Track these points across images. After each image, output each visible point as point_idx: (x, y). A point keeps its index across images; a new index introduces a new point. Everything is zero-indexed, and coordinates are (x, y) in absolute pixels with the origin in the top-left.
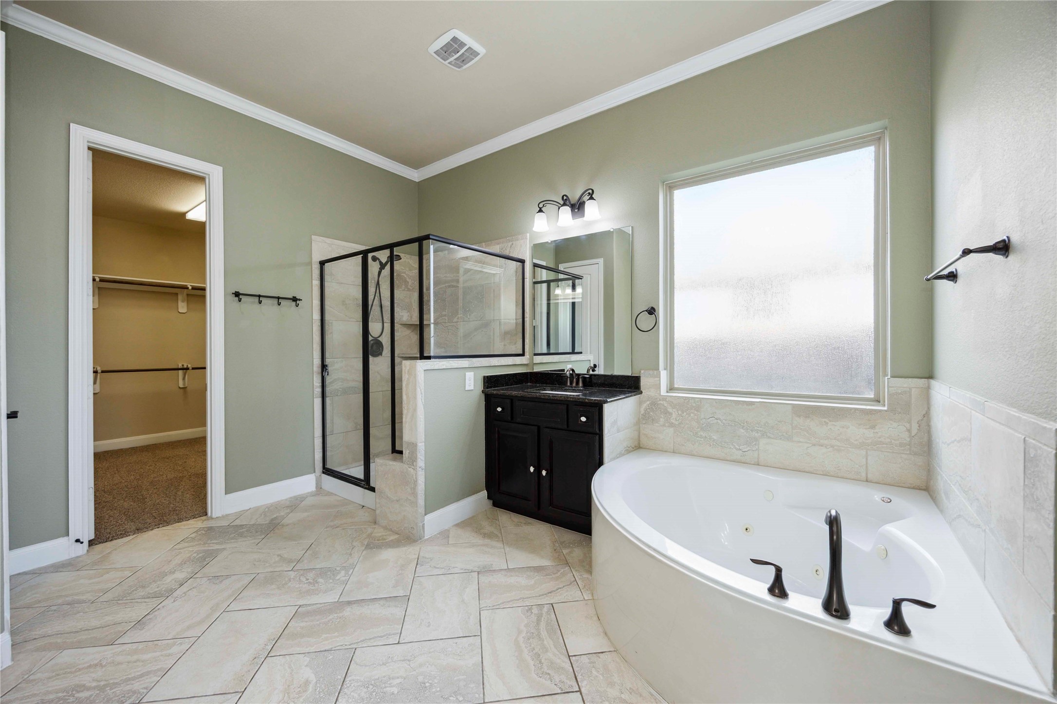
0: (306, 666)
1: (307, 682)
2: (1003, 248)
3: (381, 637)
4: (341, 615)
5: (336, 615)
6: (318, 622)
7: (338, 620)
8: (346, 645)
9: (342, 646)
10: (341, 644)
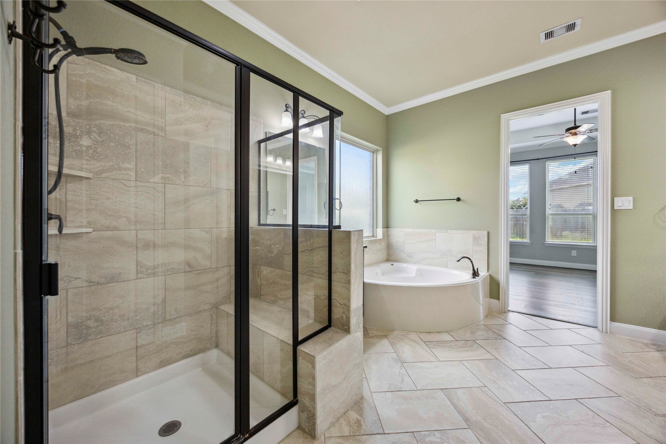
0: (535, 422)
1: (544, 417)
2: (459, 199)
3: (487, 394)
4: (482, 421)
5: (485, 424)
6: (499, 432)
7: (489, 420)
8: (506, 408)
9: (508, 410)
10: (507, 411)
